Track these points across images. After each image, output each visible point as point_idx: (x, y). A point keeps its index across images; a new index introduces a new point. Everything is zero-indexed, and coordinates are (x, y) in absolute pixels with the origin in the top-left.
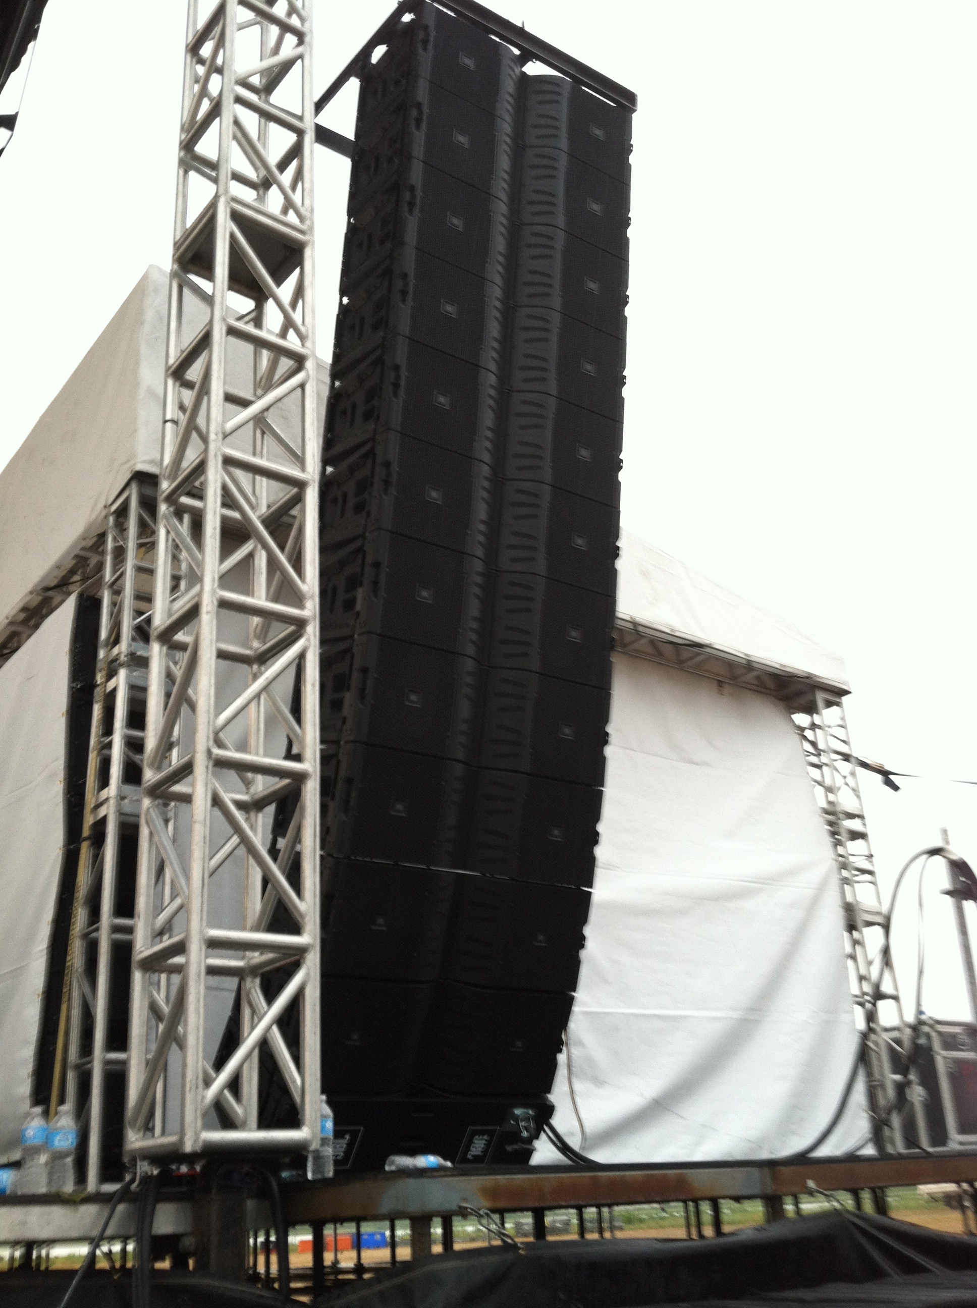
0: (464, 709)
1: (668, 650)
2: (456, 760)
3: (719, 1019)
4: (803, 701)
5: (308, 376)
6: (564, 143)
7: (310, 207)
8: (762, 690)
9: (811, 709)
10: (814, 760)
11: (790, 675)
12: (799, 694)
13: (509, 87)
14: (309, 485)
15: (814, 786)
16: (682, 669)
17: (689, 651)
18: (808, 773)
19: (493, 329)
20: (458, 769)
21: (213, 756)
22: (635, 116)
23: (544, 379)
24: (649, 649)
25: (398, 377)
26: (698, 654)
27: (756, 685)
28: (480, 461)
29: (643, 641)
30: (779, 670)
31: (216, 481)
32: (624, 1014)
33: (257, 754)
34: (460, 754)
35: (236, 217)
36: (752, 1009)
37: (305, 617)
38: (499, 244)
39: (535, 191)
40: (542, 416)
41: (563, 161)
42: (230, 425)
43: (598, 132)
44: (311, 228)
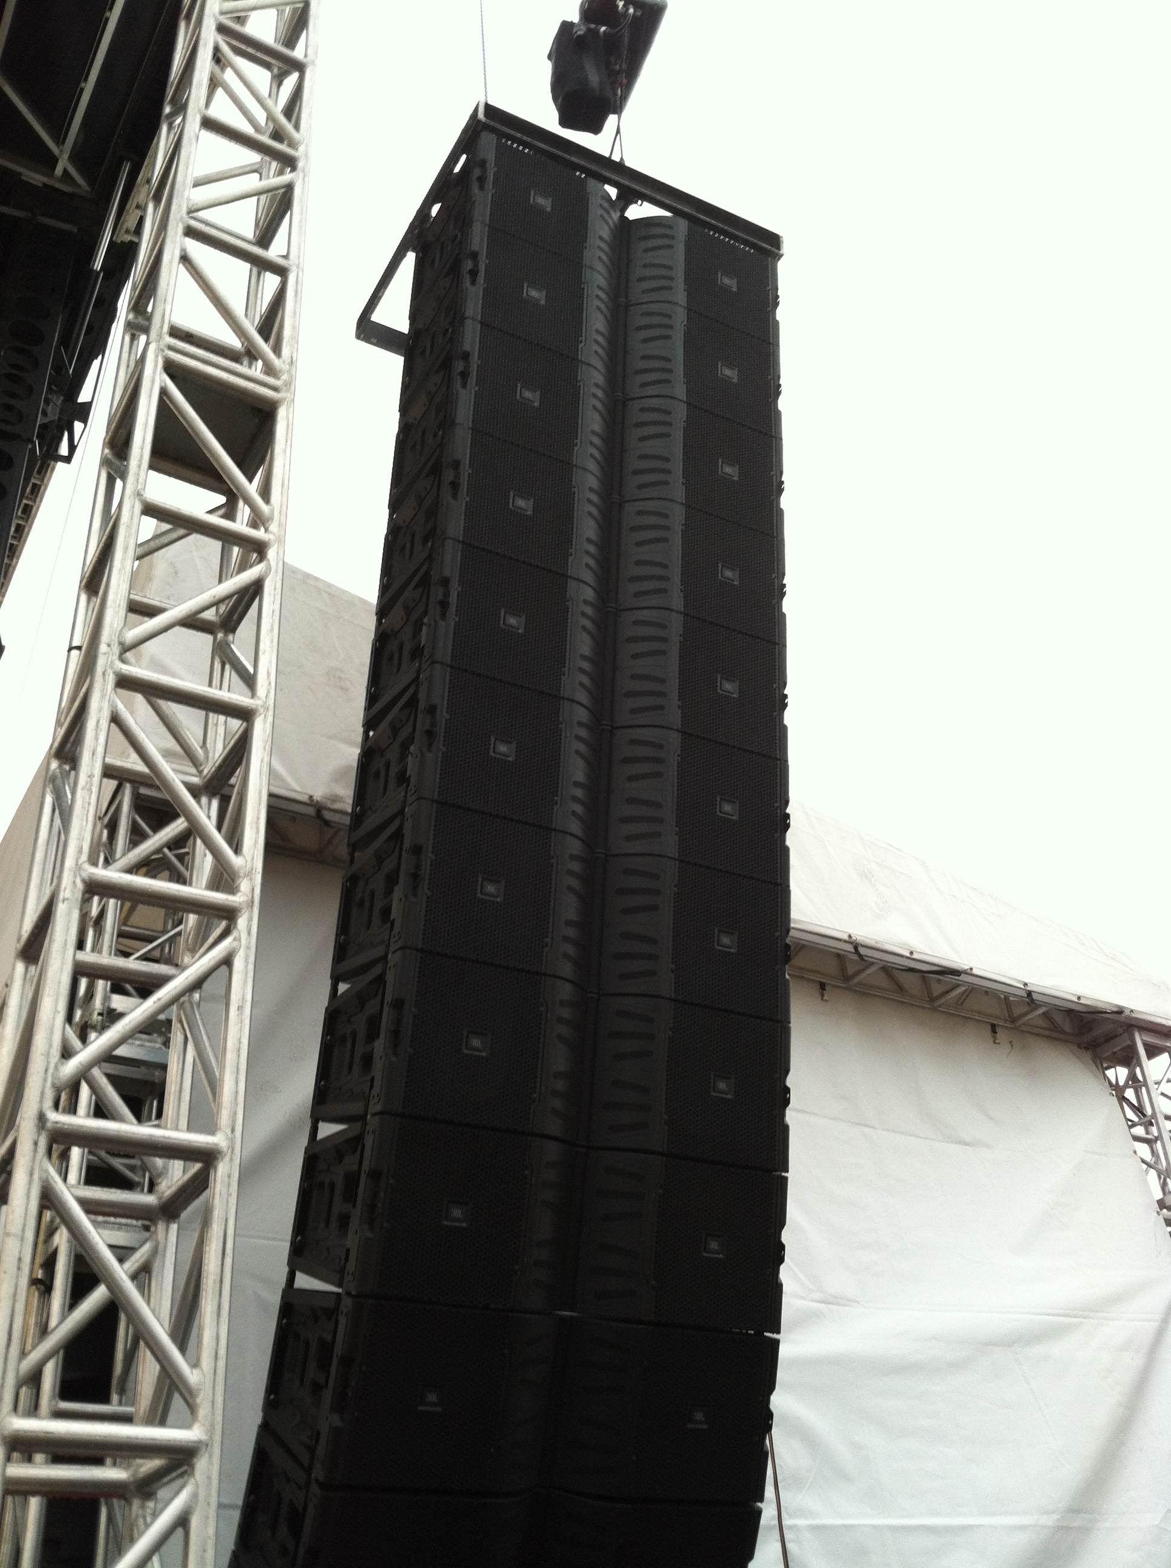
0: (558, 1059)
1: (911, 983)
2: (549, 1137)
3: (1023, 1528)
4: (1118, 1046)
5: (269, 568)
6: (681, 296)
7: (290, 359)
8: (1055, 1034)
9: (1129, 1059)
10: (1139, 1131)
11: (1090, 1010)
12: (1111, 1038)
13: (600, 231)
14: (258, 714)
15: (1147, 1172)
16: (934, 1009)
17: (939, 981)
18: (1135, 1152)
19: (587, 528)
20: (552, 1151)
21: (49, 1125)
22: (782, 266)
23: (665, 591)
24: (883, 981)
25: (447, 594)
26: (957, 986)
27: (1044, 1028)
28: (573, 701)
29: (873, 968)
30: (1074, 1004)
31: (100, 710)
32: (874, 1527)
33: (177, 1129)
34: (554, 1127)
35: (172, 369)
36: (1074, 1510)
37: (235, 904)
38: (592, 421)
39: (644, 357)
40: (664, 640)
41: (680, 318)
42: (131, 635)
43: (730, 282)
44: (288, 384)
